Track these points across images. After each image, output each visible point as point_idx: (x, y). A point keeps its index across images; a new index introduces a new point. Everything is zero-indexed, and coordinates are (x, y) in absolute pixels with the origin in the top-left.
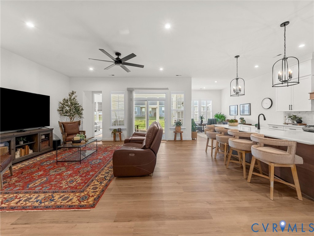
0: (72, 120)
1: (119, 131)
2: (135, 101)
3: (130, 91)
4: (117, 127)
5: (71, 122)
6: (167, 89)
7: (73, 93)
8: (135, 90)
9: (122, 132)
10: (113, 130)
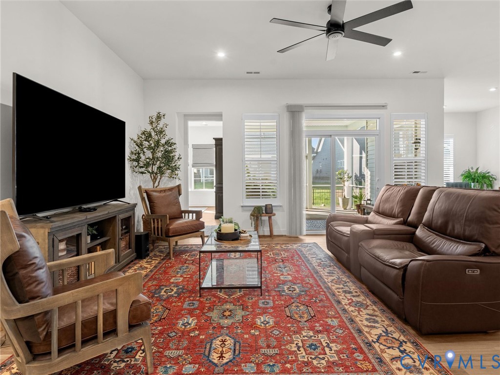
0: (156, 184)
1: (269, 210)
2: (307, 136)
3: (294, 112)
4: (261, 202)
5: (155, 189)
6: (384, 107)
7: (159, 117)
8: (306, 111)
9: (275, 215)
10: (253, 208)
